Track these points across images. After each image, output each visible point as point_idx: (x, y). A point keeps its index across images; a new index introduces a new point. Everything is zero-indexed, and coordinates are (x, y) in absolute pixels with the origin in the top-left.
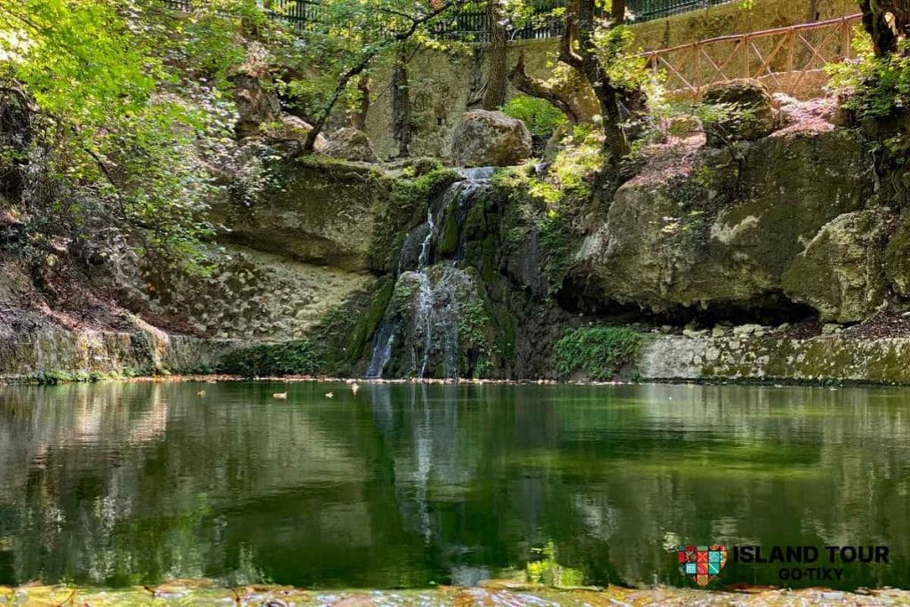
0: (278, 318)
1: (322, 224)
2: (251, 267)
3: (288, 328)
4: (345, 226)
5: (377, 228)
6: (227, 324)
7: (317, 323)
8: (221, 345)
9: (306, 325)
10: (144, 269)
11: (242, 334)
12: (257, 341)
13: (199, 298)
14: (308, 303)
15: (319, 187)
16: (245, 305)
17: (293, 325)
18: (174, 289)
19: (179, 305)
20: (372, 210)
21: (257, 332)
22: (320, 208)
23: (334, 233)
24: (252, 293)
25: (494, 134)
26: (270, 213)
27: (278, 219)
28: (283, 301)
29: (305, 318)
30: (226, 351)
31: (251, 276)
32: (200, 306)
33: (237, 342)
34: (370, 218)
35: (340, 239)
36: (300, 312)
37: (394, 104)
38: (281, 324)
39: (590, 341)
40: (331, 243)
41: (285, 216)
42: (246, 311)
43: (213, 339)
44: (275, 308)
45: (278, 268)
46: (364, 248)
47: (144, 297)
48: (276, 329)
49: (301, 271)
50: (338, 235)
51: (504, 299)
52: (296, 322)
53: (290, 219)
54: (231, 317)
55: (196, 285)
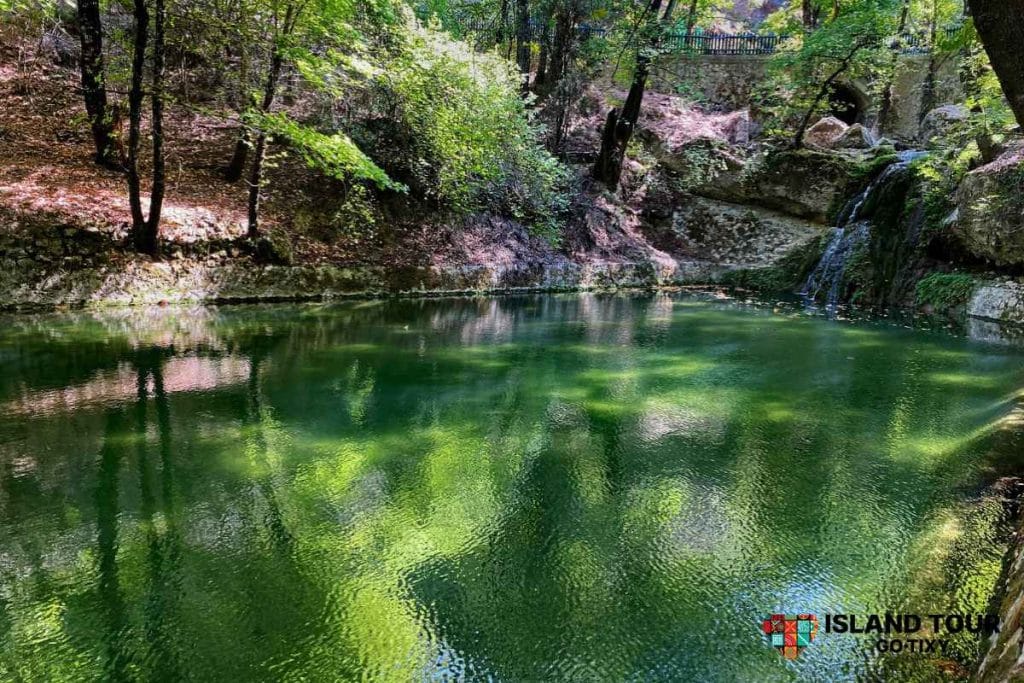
0: (762, 253)
1: (800, 193)
2: (755, 220)
3: (766, 259)
4: (814, 195)
5: (836, 196)
6: (731, 255)
7: (784, 257)
8: (724, 267)
9: (777, 257)
10: (690, 222)
11: (739, 261)
12: (745, 266)
13: (720, 239)
14: (783, 243)
15: (802, 169)
16: (745, 244)
17: (769, 257)
18: (706, 233)
19: (707, 243)
20: (835, 183)
21: (748, 261)
22: (800, 183)
23: (807, 199)
24: (750, 237)
25: (944, 125)
26: (768, 187)
27: (774, 191)
28: (768, 242)
29: (778, 253)
30: (726, 271)
31: (753, 225)
32: (719, 243)
33: (735, 266)
34: (832, 190)
35: (810, 203)
36: (776, 249)
37: (922, 99)
38: (762, 256)
39: (940, 283)
40: (805, 206)
41: (777, 188)
42: (745, 247)
43: (721, 264)
44: (761, 245)
45: (774, 221)
46: (825, 209)
47: (686, 238)
48: (760, 259)
49: (788, 222)
50: (809, 201)
51: (894, 248)
52: (771, 255)
53: (781, 190)
54: (734, 250)
55: (720, 230)
